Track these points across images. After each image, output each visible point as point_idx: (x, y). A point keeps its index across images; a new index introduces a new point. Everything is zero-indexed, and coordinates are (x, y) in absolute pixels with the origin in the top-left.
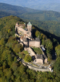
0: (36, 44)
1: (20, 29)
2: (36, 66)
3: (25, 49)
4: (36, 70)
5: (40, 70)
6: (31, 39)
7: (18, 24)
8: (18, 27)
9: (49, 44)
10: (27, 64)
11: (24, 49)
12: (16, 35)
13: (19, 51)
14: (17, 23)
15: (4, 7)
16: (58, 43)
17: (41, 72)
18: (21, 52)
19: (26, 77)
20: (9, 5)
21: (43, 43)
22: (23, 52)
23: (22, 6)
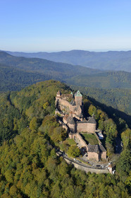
0: (89, 127)
1: (64, 103)
2: (86, 164)
3: (70, 136)
4: (87, 170)
5: (92, 170)
6: (81, 119)
7: (61, 94)
8: (60, 99)
9: (111, 127)
10: (72, 161)
11: (68, 136)
12: (56, 112)
13: (60, 139)
14: (59, 92)
15: (40, 65)
16: (127, 126)
17: (95, 174)
18: (64, 142)
19: (70, 183)
20: (48, 62)
21: (101, 126)
22: (67, 141)
23: (72, 64)
